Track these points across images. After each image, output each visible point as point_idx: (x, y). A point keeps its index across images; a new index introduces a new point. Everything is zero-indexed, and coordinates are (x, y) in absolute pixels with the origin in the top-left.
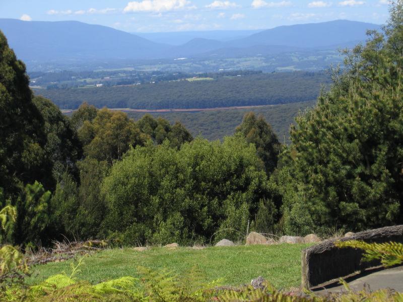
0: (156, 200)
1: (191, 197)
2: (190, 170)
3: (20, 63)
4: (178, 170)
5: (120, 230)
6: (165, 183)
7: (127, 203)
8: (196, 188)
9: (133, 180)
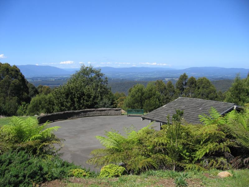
0: (41, 106)
1: (48, 105)
2: (48, 99)
3: (23, 75)
4: (46, 100)
5: (33, 113)
6: (42, 102)
7: (35, 107)
8: (50, 104)
9: (36, 102)
